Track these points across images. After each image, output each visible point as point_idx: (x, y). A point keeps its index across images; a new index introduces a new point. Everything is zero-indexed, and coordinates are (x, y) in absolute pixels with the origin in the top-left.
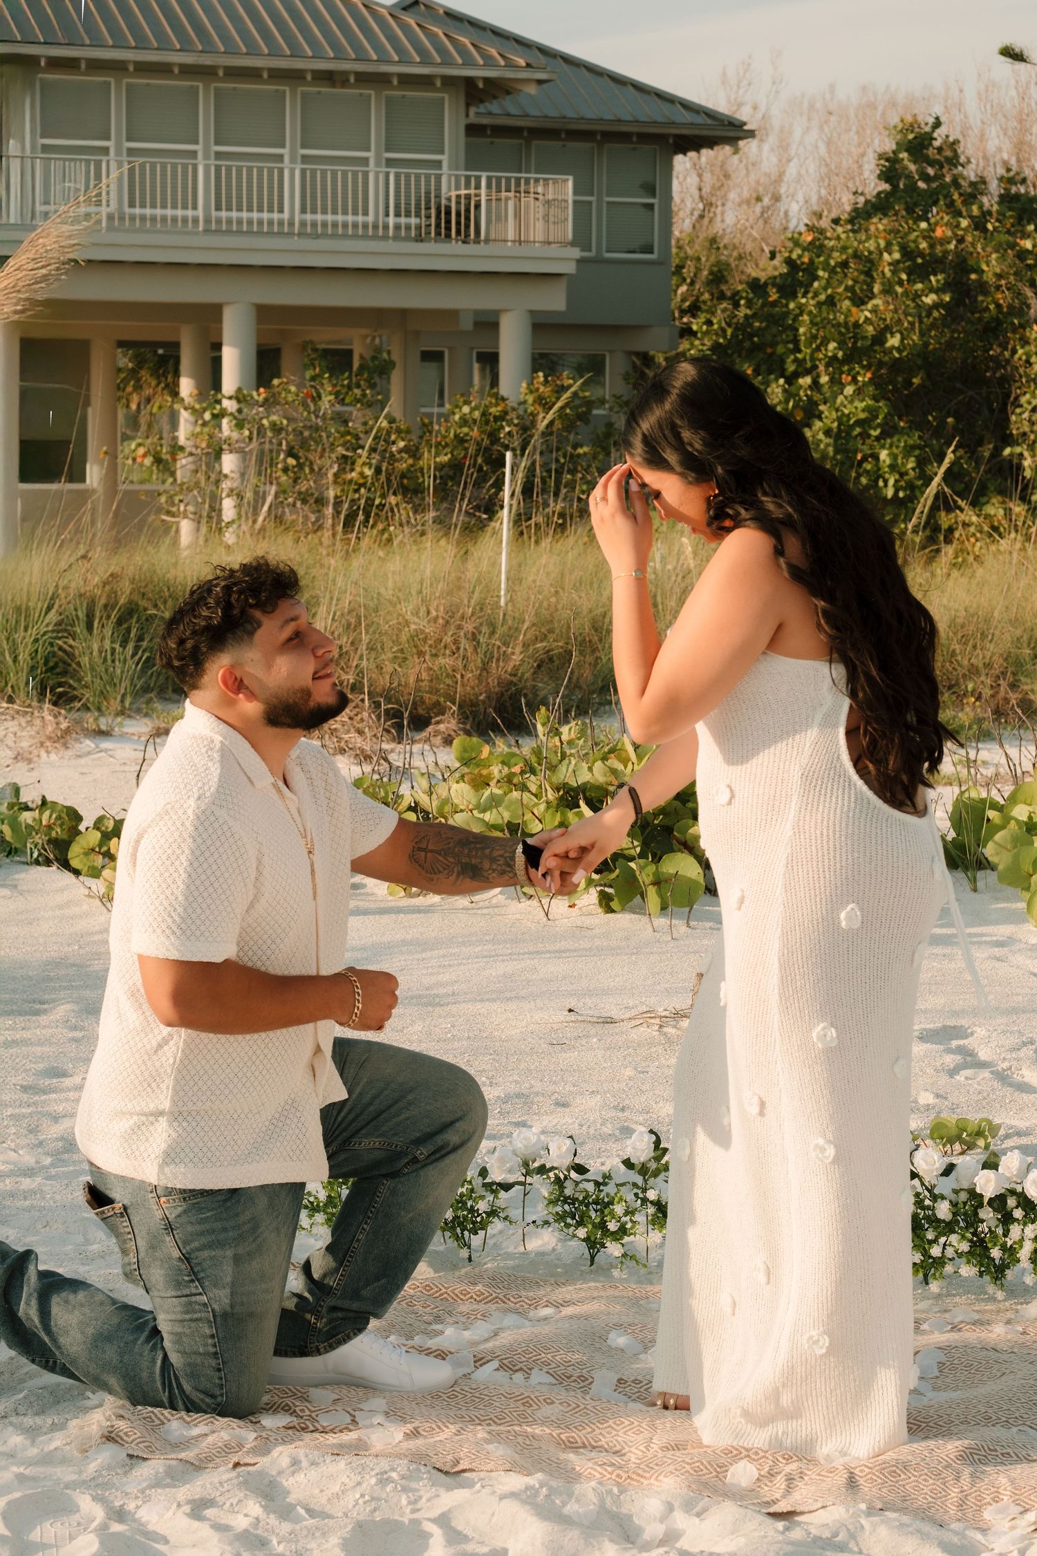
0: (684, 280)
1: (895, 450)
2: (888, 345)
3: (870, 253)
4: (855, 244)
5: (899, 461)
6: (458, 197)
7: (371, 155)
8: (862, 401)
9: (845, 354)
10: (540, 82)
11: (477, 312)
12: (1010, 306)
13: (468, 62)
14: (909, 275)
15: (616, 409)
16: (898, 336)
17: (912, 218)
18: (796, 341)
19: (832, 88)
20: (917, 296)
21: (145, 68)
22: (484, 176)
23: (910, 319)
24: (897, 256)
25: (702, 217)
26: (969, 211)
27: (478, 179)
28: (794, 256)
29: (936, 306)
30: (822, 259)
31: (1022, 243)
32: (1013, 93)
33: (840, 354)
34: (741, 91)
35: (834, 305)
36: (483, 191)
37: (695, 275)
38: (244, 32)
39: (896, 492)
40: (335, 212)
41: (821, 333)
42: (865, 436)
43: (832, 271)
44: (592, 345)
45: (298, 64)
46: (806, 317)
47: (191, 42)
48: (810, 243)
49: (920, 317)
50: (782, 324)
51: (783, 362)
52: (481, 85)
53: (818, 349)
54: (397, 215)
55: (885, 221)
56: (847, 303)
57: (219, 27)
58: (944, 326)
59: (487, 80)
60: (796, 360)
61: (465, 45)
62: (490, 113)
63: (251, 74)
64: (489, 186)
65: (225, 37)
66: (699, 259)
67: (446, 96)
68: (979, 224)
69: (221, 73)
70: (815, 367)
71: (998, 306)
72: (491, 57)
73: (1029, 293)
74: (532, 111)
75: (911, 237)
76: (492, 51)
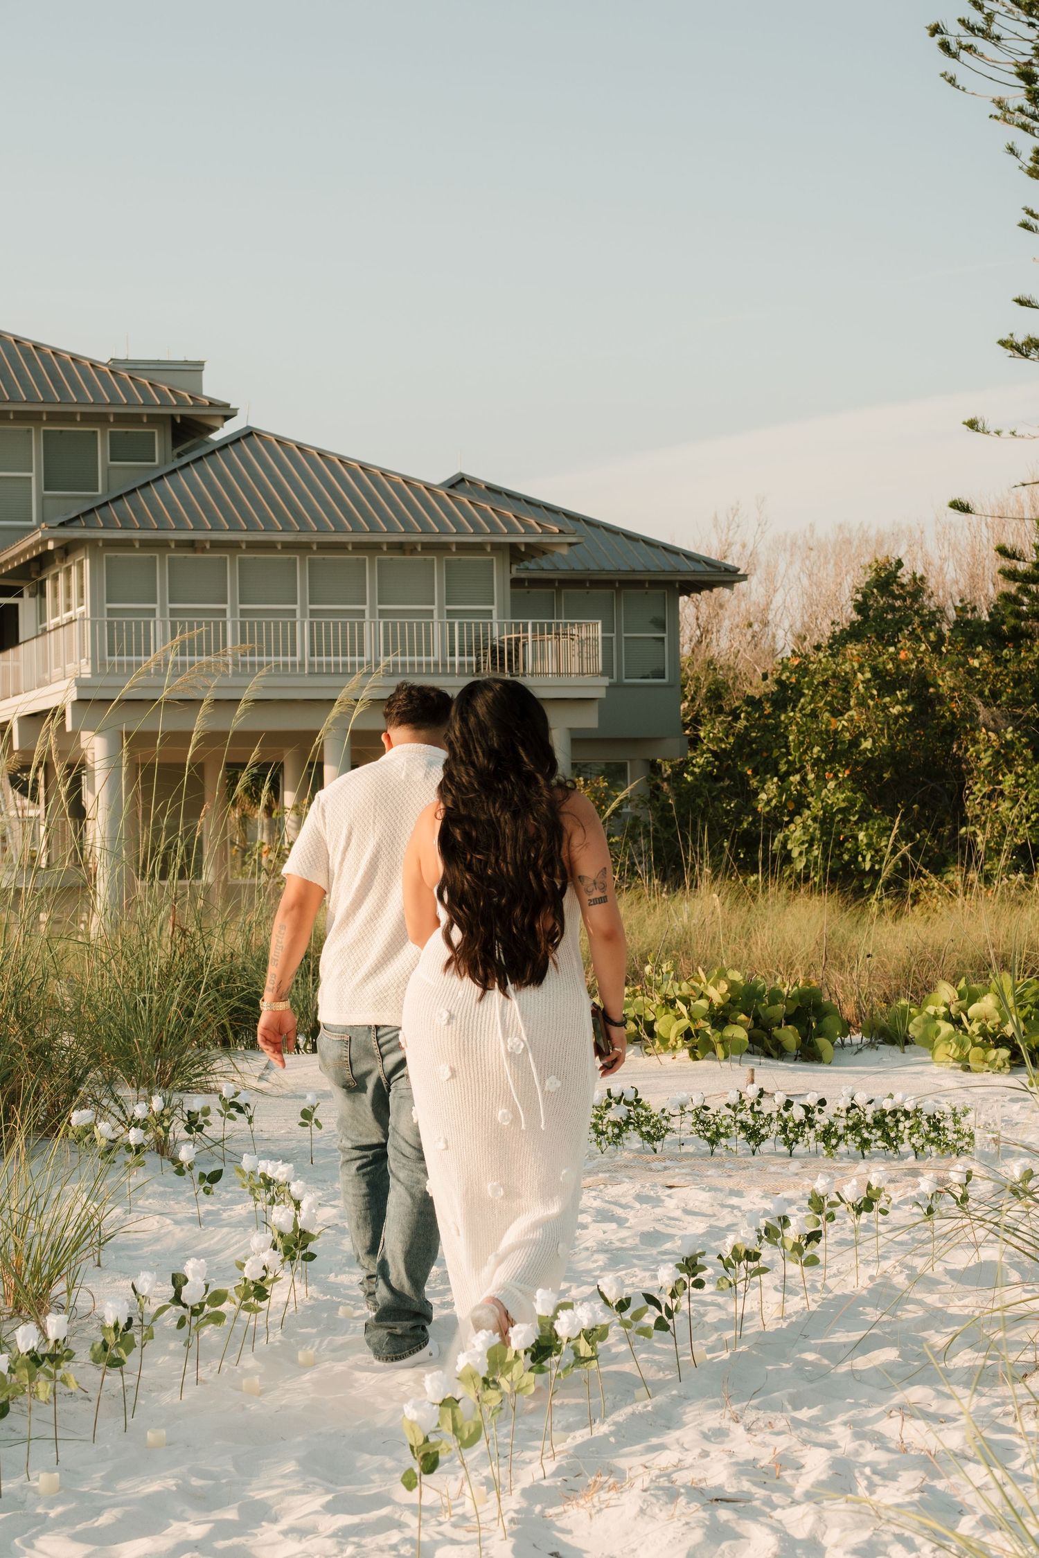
0: (686, 697)
1: (870, 832)
2: (862, 747)
3: (846, 673)
4: (834, 666)
5: (874, 840)
6: (510, 639)
7: (435, 607)
8: (843, 793)
9: (827, 756)
10: (570, 544)
12: (962, 714)
13: (513, 531)
14: (878, 691)
15: (641, 806)
16: (870, 740)
17: (882, 644)
18: (787, 747)
19: (812, 528)
20: (885, 707)
21: (253, 546)
22: (530, 622)
23: (880, 726)
24: (868, 675)
25: (700, 642)
26: (927, 637)
27: (525, 625)
28: (784, 678)
29: (901, 715)
30: (807, 679)
31: (971, 662)
32: (967, 533)
33: (823, 756)
34: (731, 533)
35: (817, 717)
36: (530, 634)
37: (695, 692)
38: (331, 513)
39: (873, 866)
40: (420, 654)
41: (807, 740)
42: (845, 821)
43: (815, 689)
44: (616, 756)
45: (376, 538)
46: (794, 727)
47: (290, 524)
48: (797, 666)
49: (888, 724)
50: (776, 733)
51: (777, 763)
52: (523, 549)
53: (805, 752)
54: (461, 654)
55: (859, 647)
56: (827, 714)
57: (311, 510)
58: (908, 731)
59: (527, 545)
60: (788, 762)
61: (509, 517)
62: (527, 569)
63: (339, 547)
64: (534, 630)
65: (317, 519)
66: (698, 679)
67: (495, 558)
68: (936, 648)
69: (315, 548)
70: (803, 767)
71: (953, 714)
72: (531, 526)
73: (978, 702)
74: (563, 566)
75: (881, 660)
76: (533, 522)
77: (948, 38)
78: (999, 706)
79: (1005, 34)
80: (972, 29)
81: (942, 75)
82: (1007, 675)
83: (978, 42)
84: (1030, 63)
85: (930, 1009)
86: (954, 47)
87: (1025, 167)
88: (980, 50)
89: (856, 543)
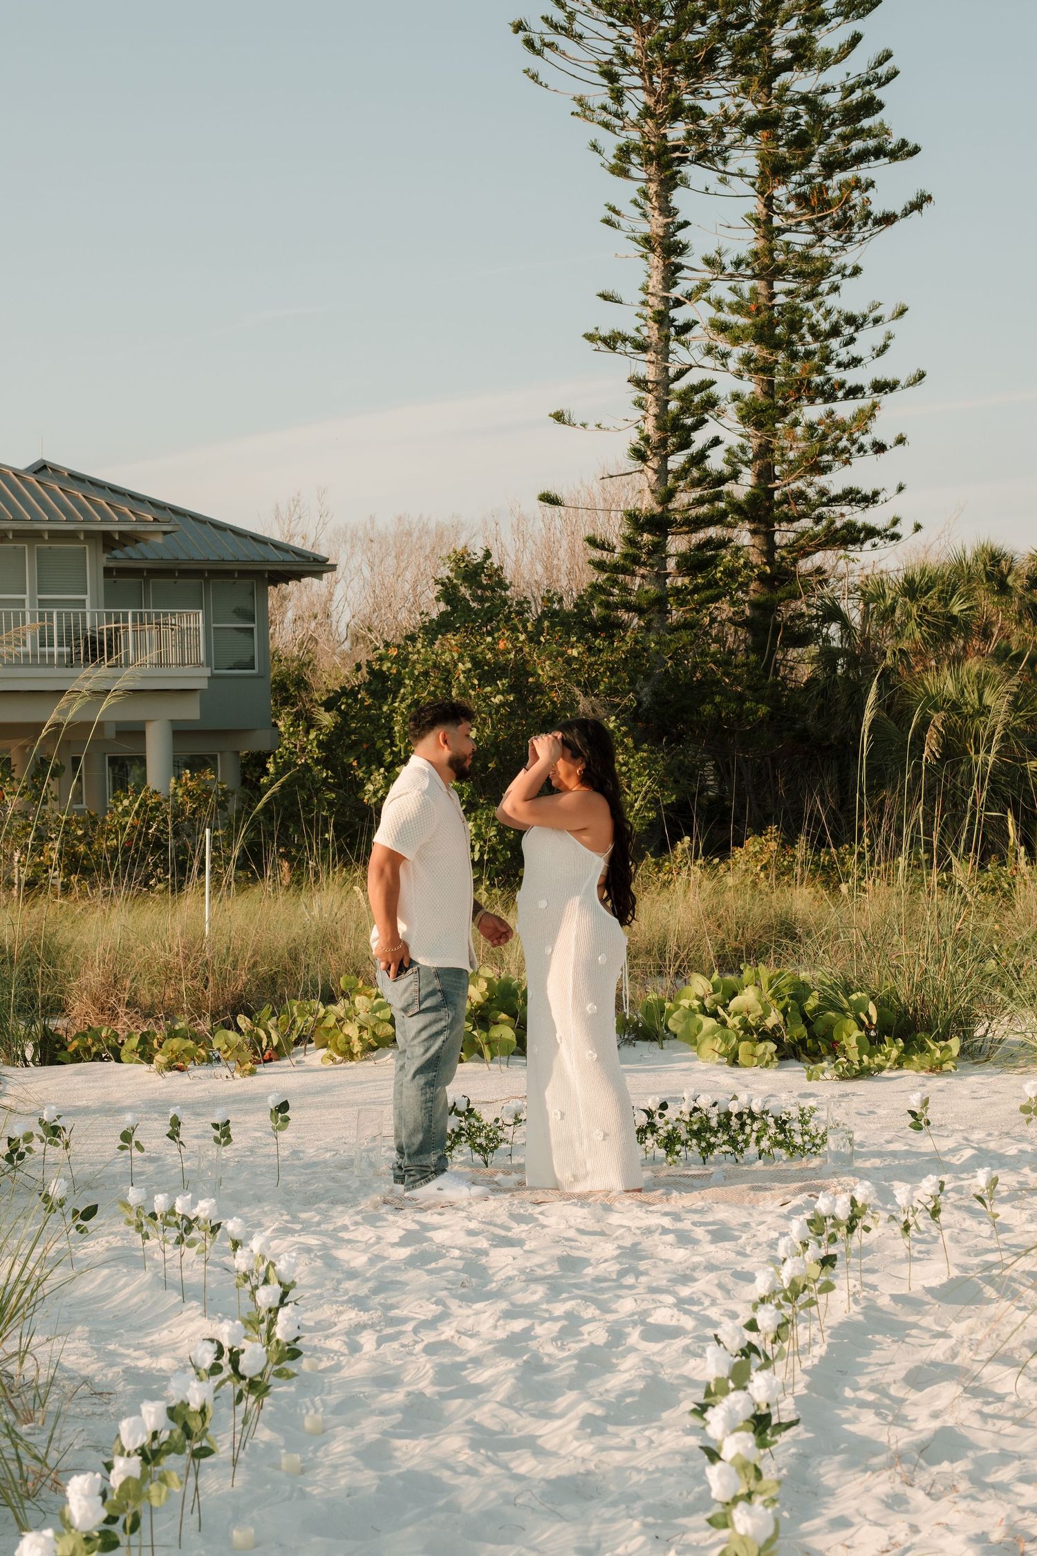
3: (447, 664)
4: (433, 657)
6: (109, 629)
7: (26, 597)
10: (165, 533)
11: (118, 723)
12: (563, 703)
13: (106, 519)
14: (479, 680)
17: (479, 633)
19: (372, 519)
20: (486, 698)
22: (130, 611)
24: (469, 665)
26: (524, 629)
27: (126, 615)
28: (383, 668)
29: (502, 705)
30: (407, 670)
31: (569, 651)
34: (293, 524)
36: (130, 624)
43: (417, 680)
44: (206, 748)
46: (397, 718)
48: (397, 657)
49: (490, 714)
50: (377, 724)
51: (382, 754)
52: (116, 537)
54: (60, 644)
55: (455, 637)
59: (120, 532)
60: (392, 752)
61: (102, 505)
62: (119, 558)
64: (134, 620)
67: (87, 546)
68: (533, 639)
71: (553, 703)
72: (124, 514)
73: (577, 691)
74: (151, 556)
75: (479, 649)
76: (126, 510)
77: (533, 36)
78: (596, 695)
79: (587, 33)
80: (555, 27)
81: (525, 72)
82: (601, 664)
83: (562, 41)
84: (611, 62)
85: (685, 1003)
86: (538, 44)
87: (607, 164)
88: (561, 47)
89: (416, 535)
